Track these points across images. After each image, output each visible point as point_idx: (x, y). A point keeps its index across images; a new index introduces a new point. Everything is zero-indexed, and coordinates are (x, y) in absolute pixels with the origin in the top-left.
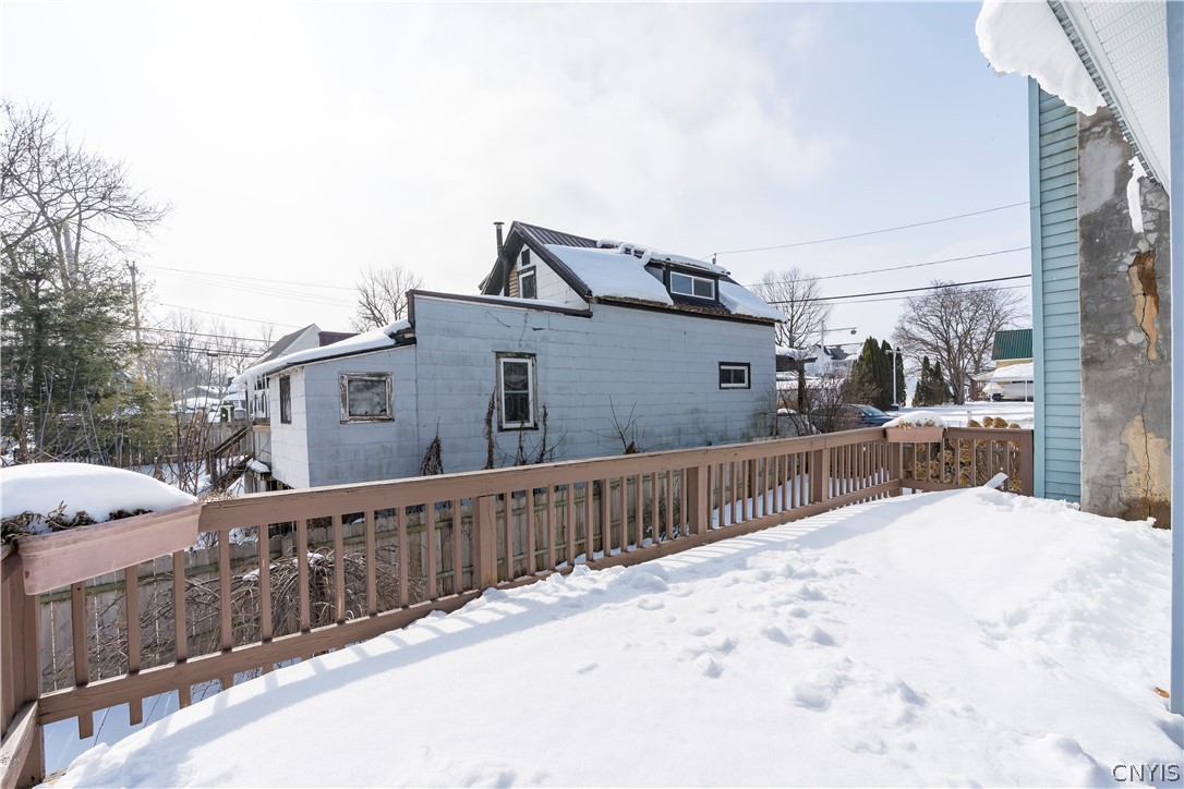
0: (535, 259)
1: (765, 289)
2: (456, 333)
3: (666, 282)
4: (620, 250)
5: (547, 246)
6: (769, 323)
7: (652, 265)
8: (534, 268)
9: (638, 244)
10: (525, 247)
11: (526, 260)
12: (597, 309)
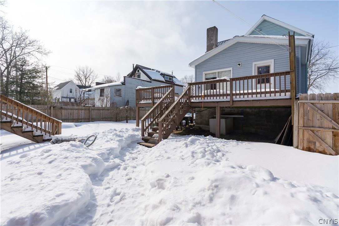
0: (140, 71)
1: (185, 79)
2: (131, 83)
3: (164, 77)
4: (155, 71)
5: (143, 69)
6: (182, 86)
7: (162, 74)
8: (140, 73)
9: (159, 70)
10: (138, 69)
11: (138, 71)
12: (153, 81)
